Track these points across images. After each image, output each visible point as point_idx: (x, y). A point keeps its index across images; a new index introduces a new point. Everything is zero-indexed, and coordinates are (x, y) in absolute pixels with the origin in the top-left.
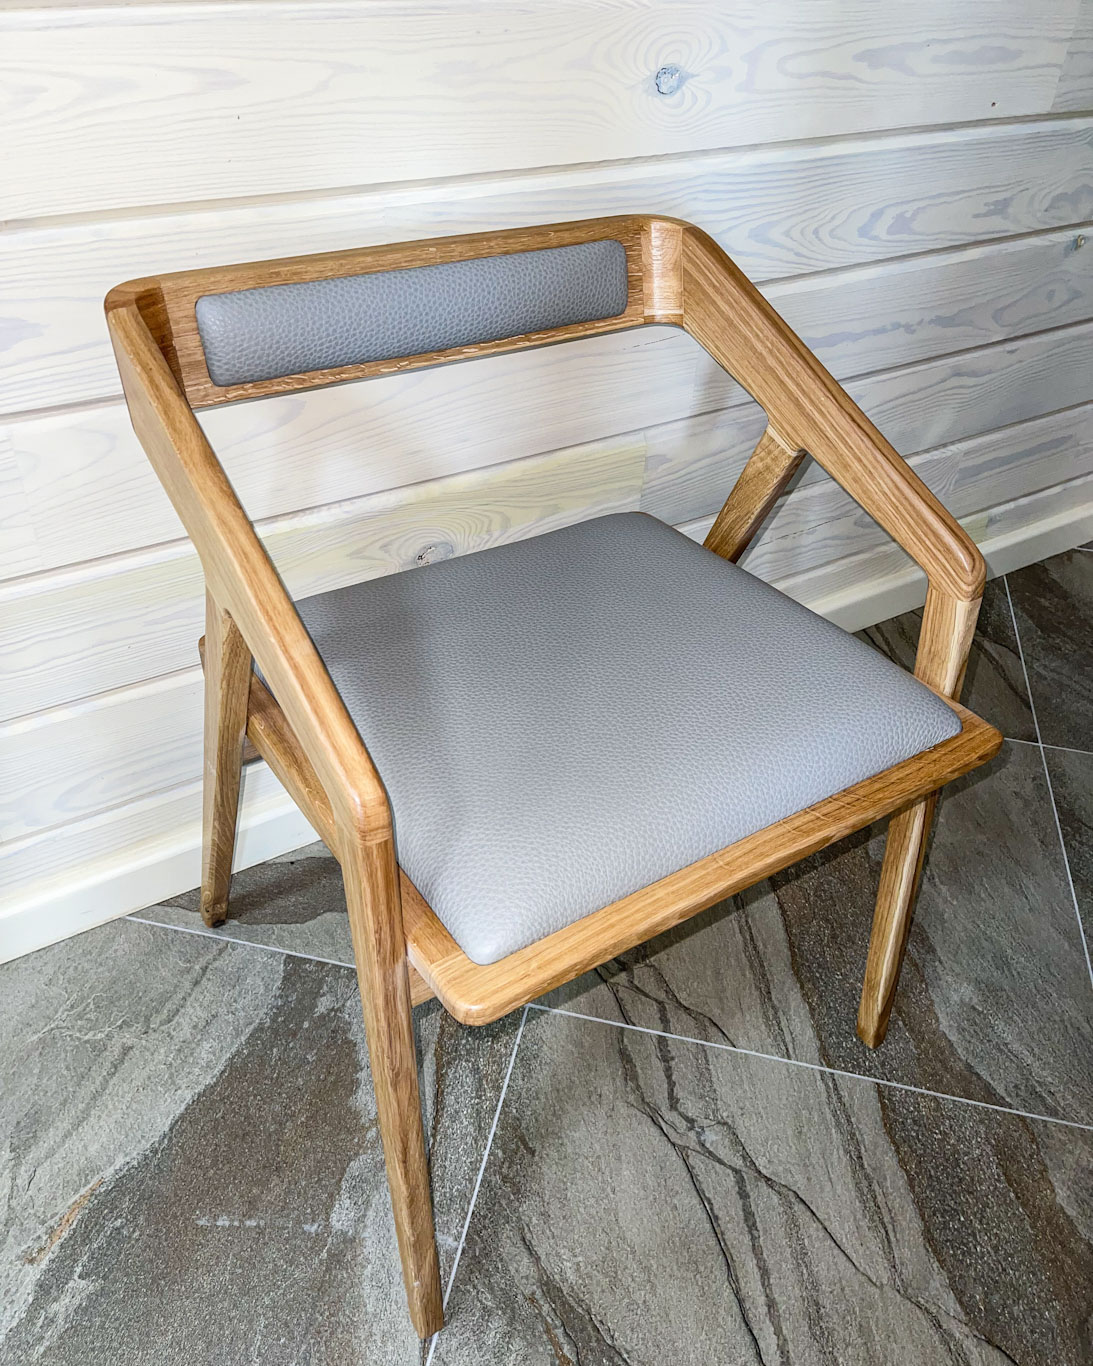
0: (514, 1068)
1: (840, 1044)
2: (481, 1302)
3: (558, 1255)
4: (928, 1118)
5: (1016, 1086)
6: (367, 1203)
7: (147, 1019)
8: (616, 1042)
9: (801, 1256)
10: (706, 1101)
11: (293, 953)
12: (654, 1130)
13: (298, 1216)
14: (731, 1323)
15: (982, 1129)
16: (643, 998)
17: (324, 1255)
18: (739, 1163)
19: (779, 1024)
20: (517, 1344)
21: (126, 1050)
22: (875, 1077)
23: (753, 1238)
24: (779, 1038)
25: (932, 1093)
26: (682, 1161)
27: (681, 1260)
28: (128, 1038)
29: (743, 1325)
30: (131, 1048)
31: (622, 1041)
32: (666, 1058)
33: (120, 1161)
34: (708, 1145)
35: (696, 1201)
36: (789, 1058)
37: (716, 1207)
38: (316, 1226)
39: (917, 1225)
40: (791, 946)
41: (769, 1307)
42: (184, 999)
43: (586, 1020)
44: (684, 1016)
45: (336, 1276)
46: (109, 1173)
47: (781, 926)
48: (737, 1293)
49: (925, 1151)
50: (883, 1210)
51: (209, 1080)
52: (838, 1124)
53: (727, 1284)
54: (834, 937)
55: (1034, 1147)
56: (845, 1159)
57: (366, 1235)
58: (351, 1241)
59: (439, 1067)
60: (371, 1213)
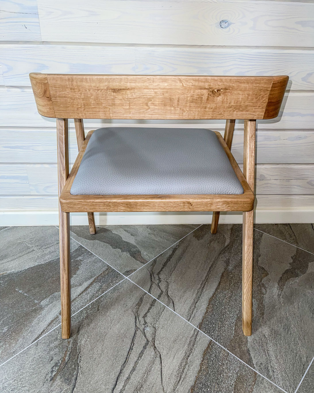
0: (111, 290)
1: (208, 325)
2: (57, 336)
3: (84, 336)
4: (221, 357)
5: (261, 364)
6: (52, 302)
7: (42, 247)
8: (142, 295)
9: (148, 372)
10: (154, 320)
11: (82, 246)
12: (134, 320)
13: (36, 298)
14: (114, 377)
15: (238, 369)
16: (158, 289)
17: (34, 308)
18: (150, 339)
19: (193, 311)
20: (57, 350)
21: (33, 250)
22: (212, 338)
23: (138, 359)
24: (190, 315)
25: (228, 351)
26: (135, 331)
27: (114, 354)
28: (35, 249)
29: (116, 379)
30: (34, 250)
31: (144, 296)
32: (152, 305)
33: (13, 270)
34: (145, 331)
35: (130, 342)
36: (189, 321)
37: (134, 346)
38: (37, 302)
39: (192, 383)
40: (214, 293)
41: (127, 378)
42: (52, 246)
43: (138, 287)
44: (166, 297)
45: (32, 314)
46: (8, 272)
47: (215, 288)
48: (121, 370)
49: (212, 365)
50: (184, 373)
51: (43, 263)
52: (189, 344)
53: (121, 366)
54: (231, 297)
55: (253, 383)
56: (184, 354)
57: (46, 308)
58: (42, 308)
59: (93, 282)
60: (51, 305)
